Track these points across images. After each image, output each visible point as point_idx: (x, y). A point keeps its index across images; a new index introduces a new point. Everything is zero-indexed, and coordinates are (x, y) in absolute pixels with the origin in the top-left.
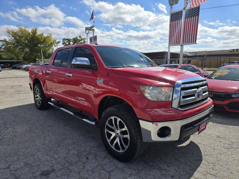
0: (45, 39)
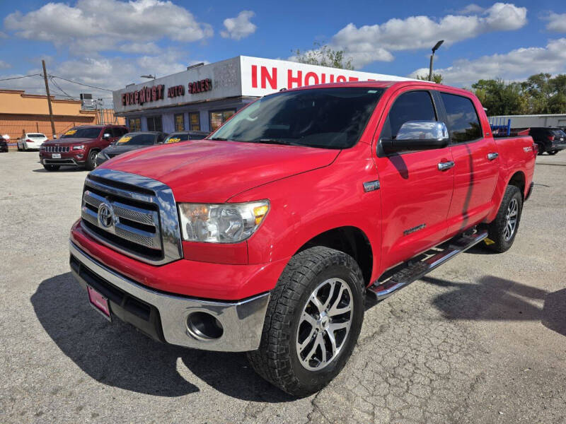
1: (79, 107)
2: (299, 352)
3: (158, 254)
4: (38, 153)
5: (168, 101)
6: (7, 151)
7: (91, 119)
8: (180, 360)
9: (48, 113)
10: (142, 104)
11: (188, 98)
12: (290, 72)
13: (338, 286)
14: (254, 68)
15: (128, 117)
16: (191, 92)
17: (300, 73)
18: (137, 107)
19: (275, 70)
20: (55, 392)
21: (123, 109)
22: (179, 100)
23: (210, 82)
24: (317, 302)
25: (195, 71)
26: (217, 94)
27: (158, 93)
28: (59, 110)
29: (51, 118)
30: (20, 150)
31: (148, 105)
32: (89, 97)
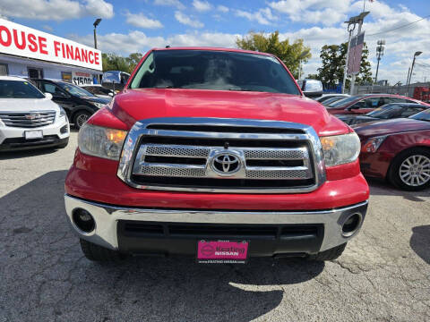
0: (289, 51)
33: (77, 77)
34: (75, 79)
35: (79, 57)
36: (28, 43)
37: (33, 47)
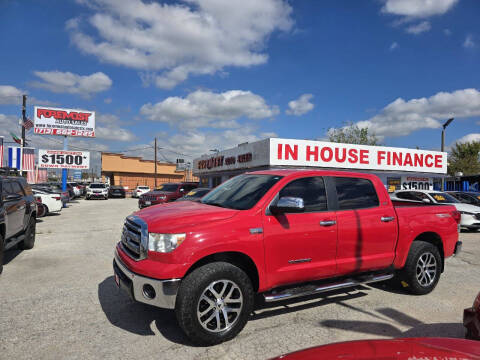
1: (174, 168)
2: (199, 317)
3: (138, 256)
4: (138, 200)
5: (225, 167)
6: (124, 197)
7: (181, 177)
8: (154, 322)
9: (153, 172)
10: (209, 168)
11: (237, 165)
12: (308, 148)
13: (230, 286)
14: (280, 146)
15: (202, 176)
16: (239, 161)
17: (316, 148)
18: (207, 170)
19: (296, 147)
20: (92, 324)
21: (198, 171)
22: (232, 167)
23: (251, 155)
24: (214, 292)
25: (242, 147)
26: (254, 163)
27: (219, 161)
28: (161, 170)
29: (156, 176)
30: (133, 197)
31: (213, 169)
32: (182, 161)
33: (408, 182)
34: (405, 184)
35: (410, 163)
36: (348, 156)
37: (353, 159)
